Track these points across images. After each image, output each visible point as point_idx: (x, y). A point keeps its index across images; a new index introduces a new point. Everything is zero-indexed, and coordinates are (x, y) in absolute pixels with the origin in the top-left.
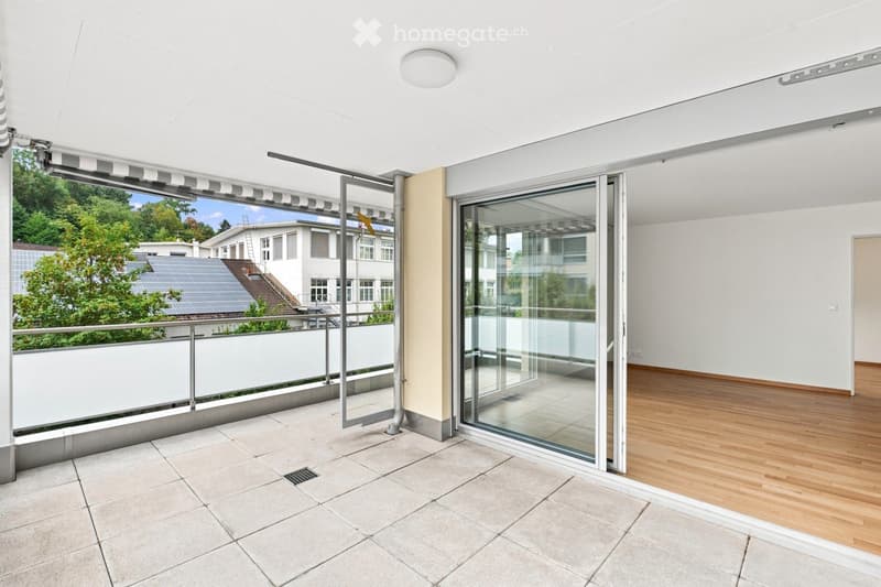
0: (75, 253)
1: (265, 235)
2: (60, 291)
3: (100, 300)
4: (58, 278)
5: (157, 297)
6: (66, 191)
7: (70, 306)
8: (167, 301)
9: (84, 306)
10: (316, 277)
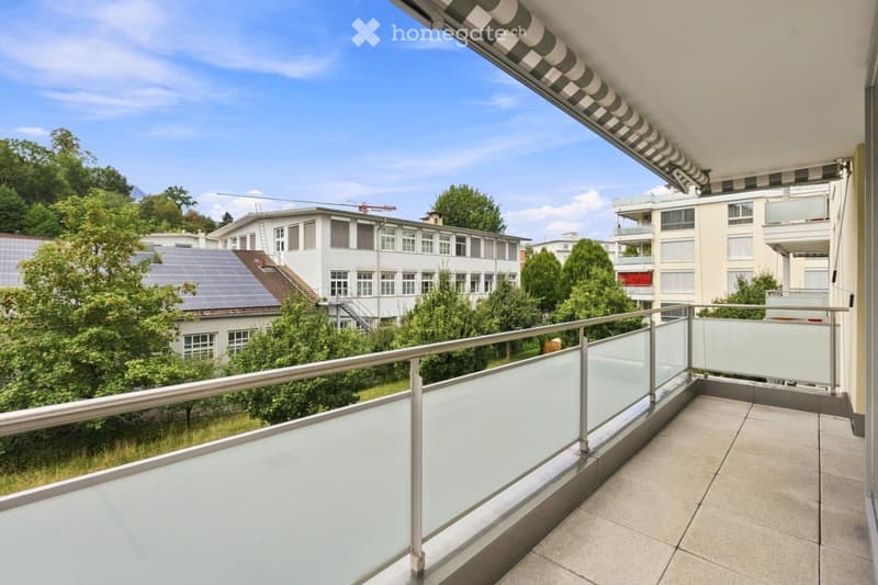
0: (78, 240)
1: (278, 225)
2: (62, 283)
3: (107, 294)
4: (59, 268)
5: (171, 291)
6: (66, 182)
7: (73, 301)
8: (181, 296)
9: (90, 301)
10: (336, 269)
